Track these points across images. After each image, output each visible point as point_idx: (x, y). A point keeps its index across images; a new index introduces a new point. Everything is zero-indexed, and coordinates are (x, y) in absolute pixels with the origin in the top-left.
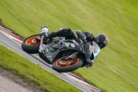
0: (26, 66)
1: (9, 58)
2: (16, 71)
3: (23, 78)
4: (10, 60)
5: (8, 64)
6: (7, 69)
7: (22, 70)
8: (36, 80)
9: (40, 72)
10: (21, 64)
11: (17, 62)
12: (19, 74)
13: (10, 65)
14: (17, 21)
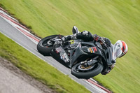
0: (55, 76)
1: (39, 67)
2: (46, 81)
3: (51, 88)
4: (39, 70)
5: (37, 74)
6: (36, 79)
7: (51, 81)
8: (65, 91)
9: (70, 83)
10: (51, 74)
11: (46, 72)
12: (48, 84)
13: (39, 75)
14: (48, 30)
